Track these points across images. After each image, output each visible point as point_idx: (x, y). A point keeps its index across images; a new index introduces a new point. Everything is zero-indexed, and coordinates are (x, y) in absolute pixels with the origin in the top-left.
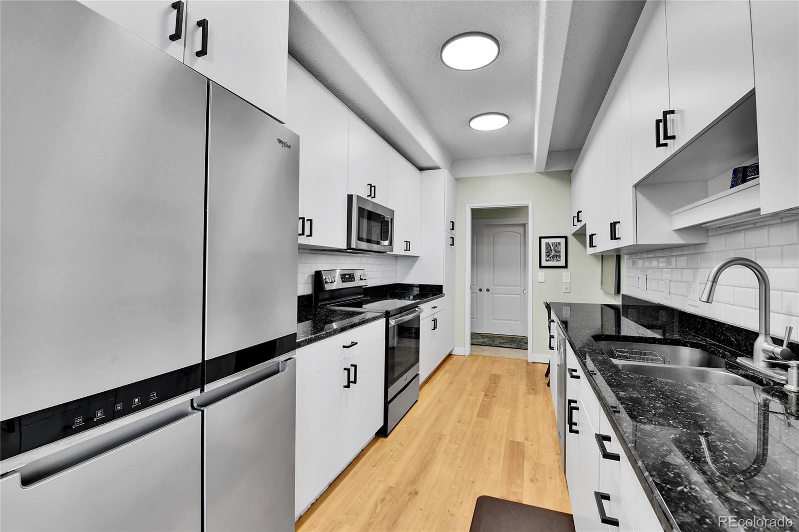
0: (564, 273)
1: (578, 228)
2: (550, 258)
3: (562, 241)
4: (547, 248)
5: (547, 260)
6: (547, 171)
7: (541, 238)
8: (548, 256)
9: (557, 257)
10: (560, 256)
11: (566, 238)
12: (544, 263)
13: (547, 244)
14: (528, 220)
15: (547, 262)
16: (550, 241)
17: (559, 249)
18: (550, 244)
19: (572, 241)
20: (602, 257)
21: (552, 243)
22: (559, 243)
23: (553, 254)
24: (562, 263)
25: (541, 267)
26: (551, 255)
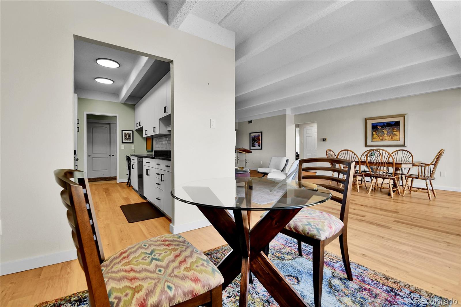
0: (132, 145)
1: (138, 128)
3: (131, 132)
4: (125, 135)
5: (125, 140)
6: (125, 103)
7: (122, 131)
8: (126, 138)
9: (129, 138)
11: (133, 131)
12: (124, 141)
13: (125, 133)
14: (116, 122)
16: (126, 132)
17: (130, 135)
19: (135, 133)
20: (147, 139)
22: (130, 133)
24: (131, 141)
25: (122, 143)
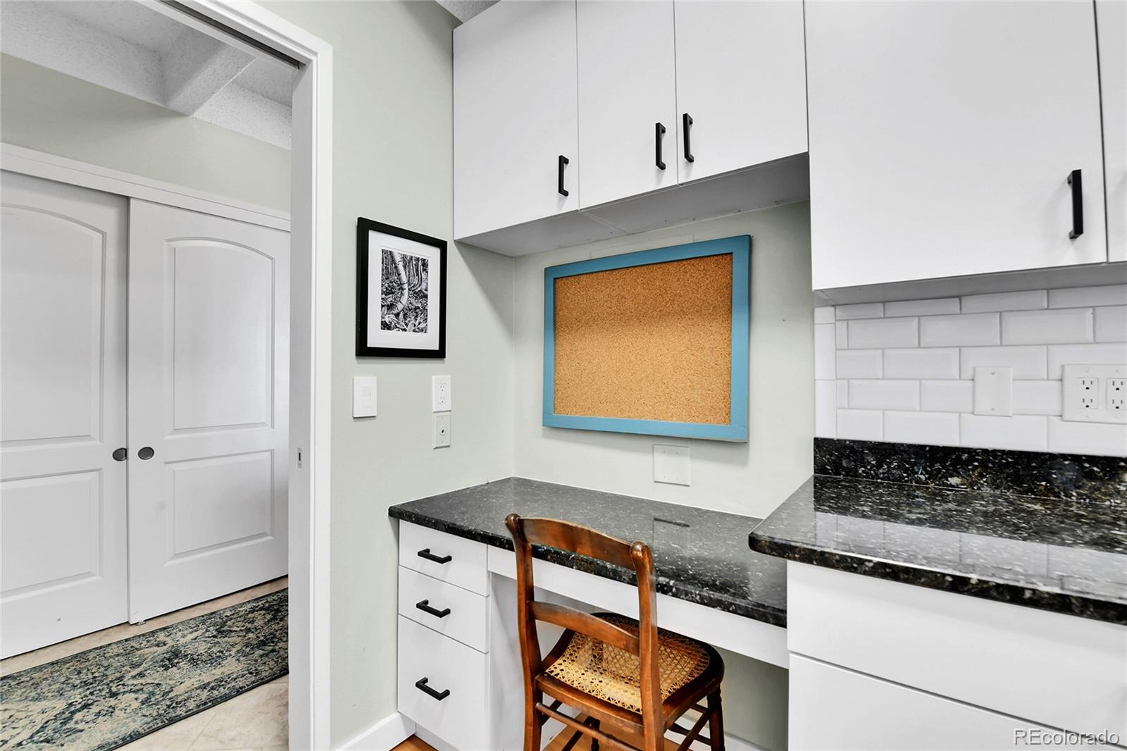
0: (434, 377)
2: (397, 315)
3: (432, 256)
4: (386, 274)
5: (383, 325)
8: (389, 307)
10: (424, 310)
11: (443, 246)
12: (377, 338)
13: (387, 259)
15: (386, 331)
16: (397, 246)
17: (423, 286)
18: (398, 258)
19: (455, 262)
21: (404, 257)
22: (424, 263)
23: (405, 299)
24: (431, 341)
25: (364, 350)
26: (400, 307)
